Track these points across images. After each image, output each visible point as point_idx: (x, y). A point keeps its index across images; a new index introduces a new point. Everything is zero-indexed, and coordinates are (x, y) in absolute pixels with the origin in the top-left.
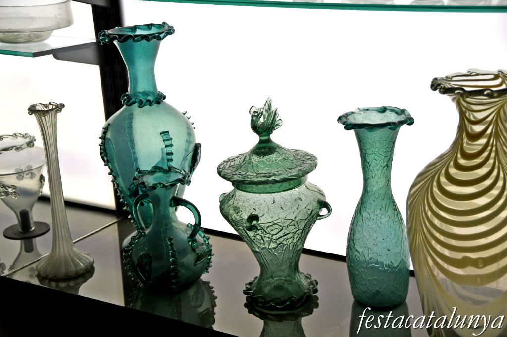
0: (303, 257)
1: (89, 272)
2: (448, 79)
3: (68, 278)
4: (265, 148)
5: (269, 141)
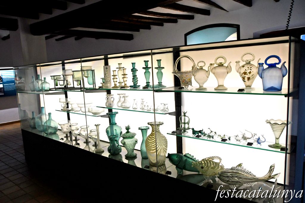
0: (134, 150)
1: (103, 152)
2: (151, 123)
3: (99, 152)
4: (128, 132)
5: (128, 131)
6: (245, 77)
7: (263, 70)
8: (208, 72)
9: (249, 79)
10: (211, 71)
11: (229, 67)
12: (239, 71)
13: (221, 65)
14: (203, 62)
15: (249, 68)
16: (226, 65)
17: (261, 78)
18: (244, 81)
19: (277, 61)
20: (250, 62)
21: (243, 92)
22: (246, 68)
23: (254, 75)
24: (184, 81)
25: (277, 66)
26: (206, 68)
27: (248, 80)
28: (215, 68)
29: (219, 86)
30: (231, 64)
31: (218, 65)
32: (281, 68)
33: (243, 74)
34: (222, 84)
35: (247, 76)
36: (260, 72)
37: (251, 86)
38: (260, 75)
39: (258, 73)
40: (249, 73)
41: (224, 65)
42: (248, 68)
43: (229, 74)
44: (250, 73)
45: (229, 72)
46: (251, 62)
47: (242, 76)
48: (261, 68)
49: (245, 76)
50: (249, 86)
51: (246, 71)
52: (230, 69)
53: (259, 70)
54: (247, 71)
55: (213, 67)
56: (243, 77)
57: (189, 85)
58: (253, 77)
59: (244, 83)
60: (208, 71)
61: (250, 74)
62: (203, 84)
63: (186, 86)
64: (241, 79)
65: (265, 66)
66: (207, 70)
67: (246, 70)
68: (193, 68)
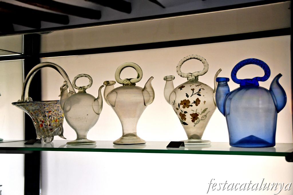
6: (186, 112)
7: (227, 95)
8: (100, 100)
9: (195, 117)
10: (106, 100)
11: (149, 89)
12: (172, 100)
13: (130, 85)
14: (86, 76)
15: (195, 91)
16: (141, 84)
17: (224, 114)
18: (185, 124)
19: (261, 73)
20: (196, 78)
21: (181, 148)
22: (187, 90)
23: (207, 110)
24: (42, 125)
25: (261, 84)
26: (93, 91)
27: (193, 121)
28: (115, 90)
29: (124, 136)
30: (153, 83)
31: (122, 85)
32: (271, 88)
33: (181, 106)
34: (131, 132)
35: (190, 111)
36: (221, 102)
37: (201, 135)
38: (222, 108)
39: (217, 104)
40: (195, 102)
41: (137, 85)
42: (193, 90)
43: (149, 107)
44: (197, 102)
45: (148, 101)
46: (199, 77)
47: (179, 111)
48: (222, 89)
49: (186, 109)
50: (195, 137)
51: (187, 99)
52: (151, 95)
53: (218, 94)
54: (189, 99)
55: (110, 88)
56: (181, 114)
57: (55, 134)
58: (206, 116)
59: (185, 128)
60: (98, 98)
61: (197, 105)
62: (87, 130)
63: (49, 136)
64: (176, 118)
65: (233, 86)
66: (96, 98)
67: (187, 96)
68: (63, 90)
